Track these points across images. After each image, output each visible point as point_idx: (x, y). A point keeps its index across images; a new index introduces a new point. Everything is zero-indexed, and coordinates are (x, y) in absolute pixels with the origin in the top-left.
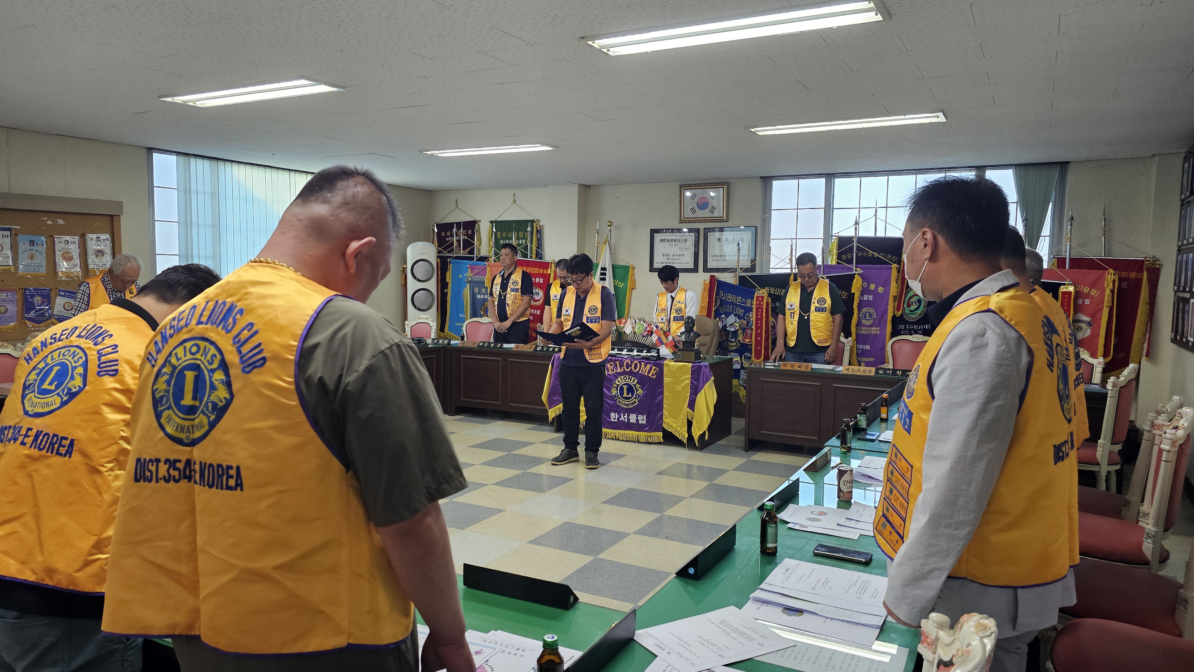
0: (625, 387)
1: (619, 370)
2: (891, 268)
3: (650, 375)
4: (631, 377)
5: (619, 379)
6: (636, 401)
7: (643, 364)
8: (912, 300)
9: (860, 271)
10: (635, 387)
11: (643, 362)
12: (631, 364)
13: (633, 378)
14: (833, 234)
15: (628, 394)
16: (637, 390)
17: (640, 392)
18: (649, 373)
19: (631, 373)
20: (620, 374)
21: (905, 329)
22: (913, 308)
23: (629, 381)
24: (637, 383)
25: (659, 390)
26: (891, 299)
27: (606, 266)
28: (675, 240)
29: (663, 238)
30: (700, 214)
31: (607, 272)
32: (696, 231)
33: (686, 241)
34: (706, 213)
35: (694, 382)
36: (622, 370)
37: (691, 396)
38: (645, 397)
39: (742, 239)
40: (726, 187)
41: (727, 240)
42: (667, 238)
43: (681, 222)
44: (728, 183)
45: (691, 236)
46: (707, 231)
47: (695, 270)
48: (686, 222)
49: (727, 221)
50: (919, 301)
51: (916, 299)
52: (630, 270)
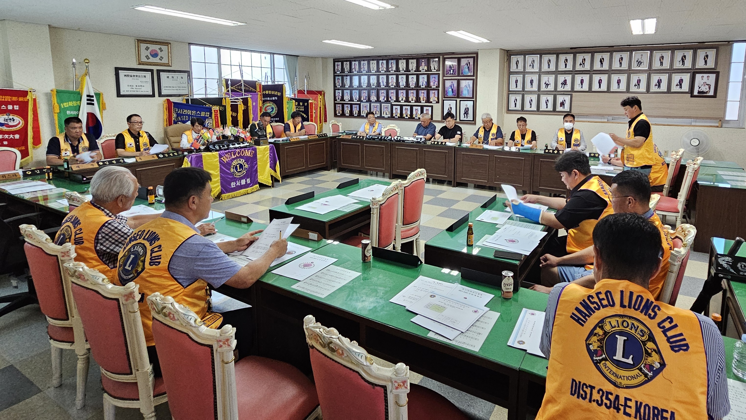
0: (238, 166)
1: (233, 157)
3: (251, 155)
4: (240, 159)
5: (234, 162)
6: (245, 171)
7: (246, 150)
8: (268, 108)
9: (250, 96)
10: (243, 164)
12: (240, 152)
13: (242, 160)
15: (240, 169)
16: (244, 166)
17: (247, 166)
19: (241, 157)
20: (234, 159)
23: (240, 161)
24: (245, 161)
25: (255, 163)
26: (259, 108)
27: (92, 94)
28: (137, 76)
29: (127, 74)
30: (152, 60)
31: (94, 98)
32: (152, 71)
33: (145, 77)
34: (156, 60)
35: (271, 154)
36: (236, 156)
37: (270, 162)
38: (249, 168)
39: (182, 78)
40: (169, 45)
41: (173, 77)
42: (129, 74)
43: (139, 64)
44: (170, 43)
45: (148, 74)
46: (158, 71)
47: (153, 96)
48: (142, 64)
49: (171, 66)
50: (273, 108)
51: (270, 107)
52: (101, 96)
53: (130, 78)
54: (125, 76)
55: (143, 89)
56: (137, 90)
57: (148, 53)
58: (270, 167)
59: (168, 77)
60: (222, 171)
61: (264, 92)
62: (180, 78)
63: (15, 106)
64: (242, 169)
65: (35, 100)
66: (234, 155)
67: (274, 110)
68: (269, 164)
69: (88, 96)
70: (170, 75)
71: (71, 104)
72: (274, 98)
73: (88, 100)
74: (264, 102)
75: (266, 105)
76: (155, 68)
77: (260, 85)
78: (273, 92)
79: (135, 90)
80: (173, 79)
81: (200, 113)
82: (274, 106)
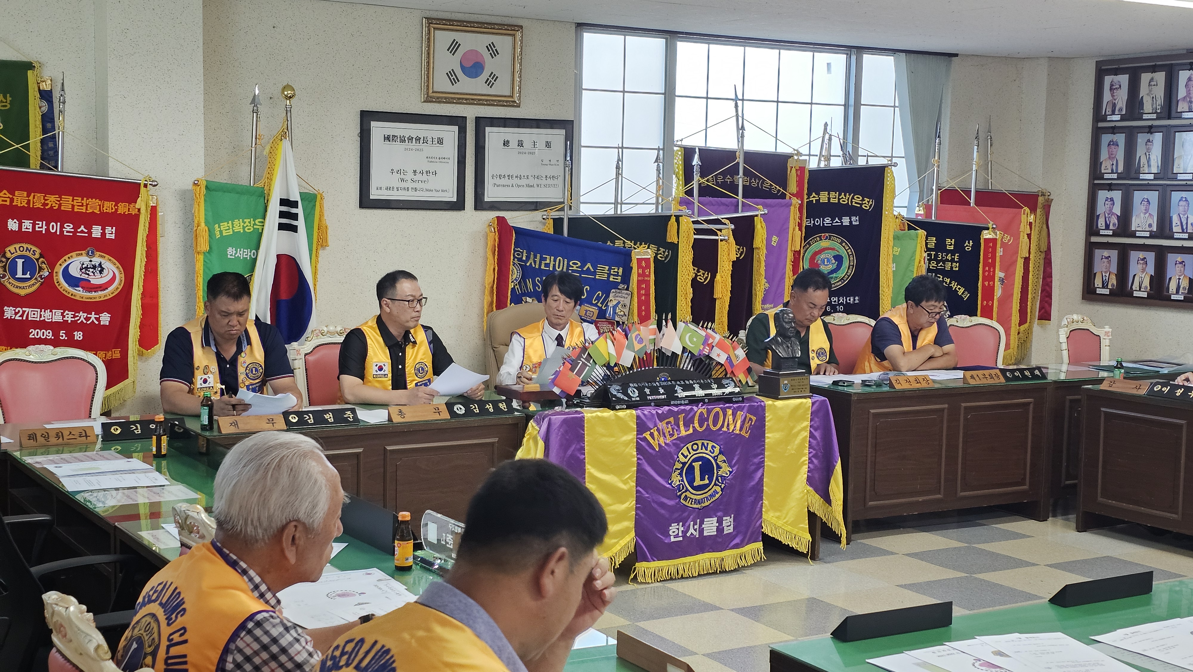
0: (697, 465)
1: (683, 433)
2: (788, 204)
3: (743, 433)
4: (705, 442)
5: (684, 451)
6: (718, 489)
8: (823, 256)
9: (761, 211)
10: (716, 461)
11: (729, 408)
12: (708, 416)
13: (711, 444)
14: (675, 142)
15: (702, 479)
16: (719, 467)
17: (725, 470)
18: (741, 429)
19: (709, 435)
20: (685, 440)
23: (704, 450)
24: (721, 452)
25: (756, 460)
26: (790, 256)
27: (295, 196)
28: (418, 139)
29: (391, 133)
30: (465, 85)
31: (299, 211)
32: (461, 122)
33: (440, 141)
34: (477, 86)
35: (817, 434)
36: (691, 431)
37: (810, 461)
38: (735, 478)
39: (547, 144)
40: (518, 35)
41: (520, 144)
42: (398, 133)
43: (428, 100)
44: (521, 27)
45: (450, 133)
46: (481, 123)
47: (458, 205)
48: (439, 101)
49: (519, 106)
50: (839, 259)
51: (829, 255)
52: (318, 204)
53: (398, 146)
54: (387, 138)
55: (433, 183)
56: (414, 185)
57: (453, 62)
58: (810, 481)
59: (504, 143)
60: (642, 478)
61: (814, 198)
62: (541, 144)
63: (108, 230)
64: (711, 480)
65: (154, 211)
66: (687, 426)
67: (846, 264)
68: (805, 468)
69: (284, 202)
70: (512, 134)
71: (238, 226)
72: (846, 221)
73: (282, 215)
74: (810, 233)
75: (815, 247)
76: (473, 113)
77: (802, 169)
78: (845, 199)
79: (410, 185)
80: (521, 149)
81: (595, 268)
82: (843, 252)
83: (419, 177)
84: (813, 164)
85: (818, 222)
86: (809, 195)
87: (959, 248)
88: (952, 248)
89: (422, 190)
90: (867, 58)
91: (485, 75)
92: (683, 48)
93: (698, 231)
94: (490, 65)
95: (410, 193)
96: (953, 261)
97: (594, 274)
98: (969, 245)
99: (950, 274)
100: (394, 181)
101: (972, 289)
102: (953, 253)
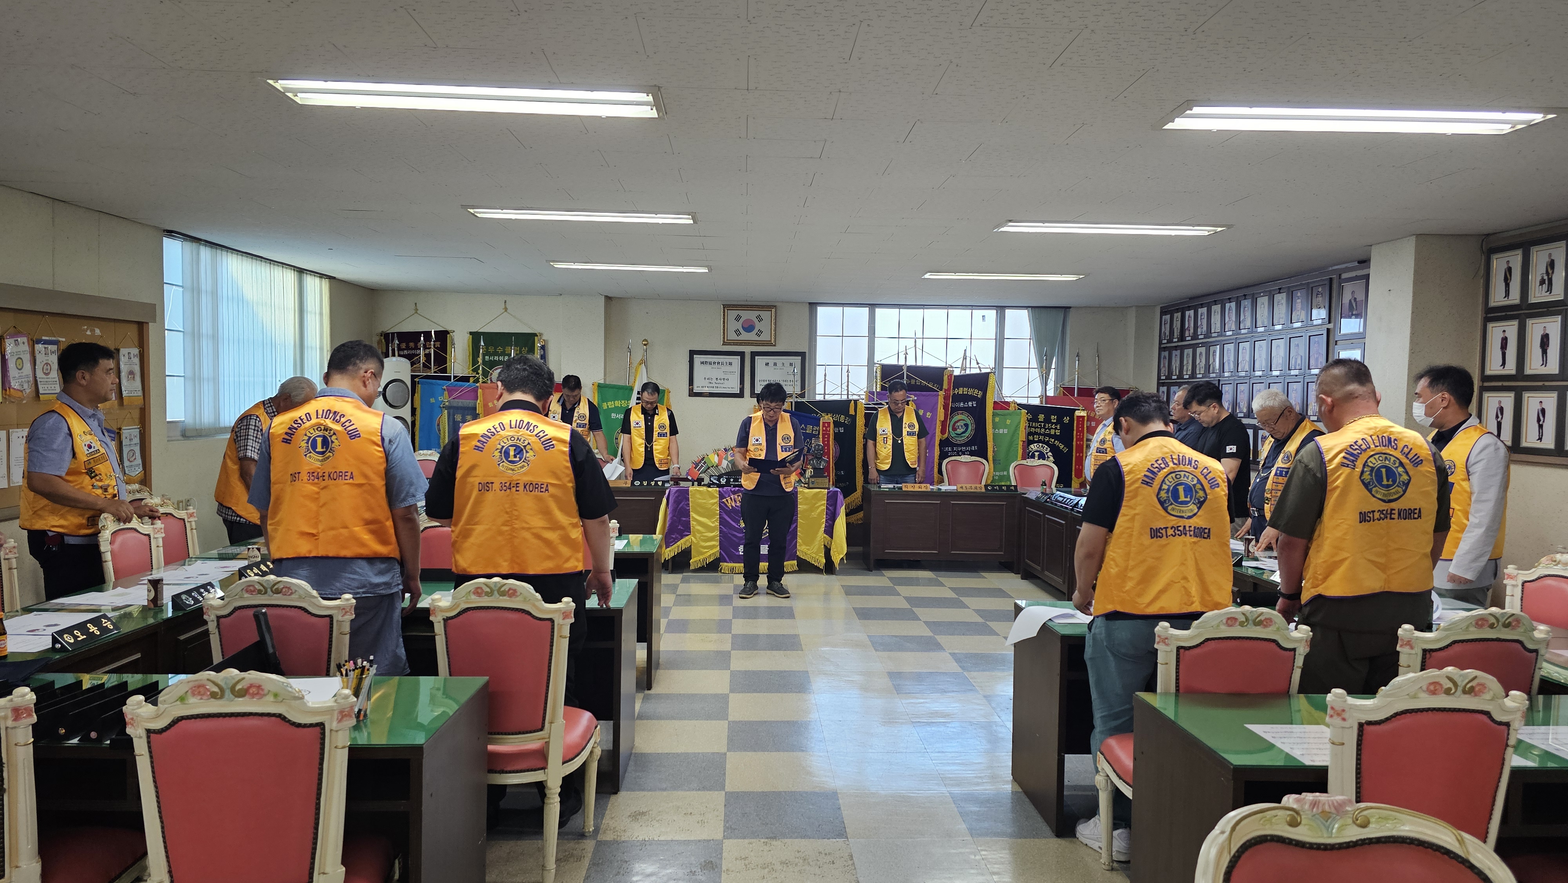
2: (938, 395)
8: (958, 424)
9: (913, 397)
14: (876, 361)
21: (953, 451)
22: (959, 431)
26: (938, 424)
28: (719, 363)
29: (704, 360)
30: (745, 336)
32: (742, 354)
33: (730, 364)
34: (752, 336)
39: (791, 364)
40: (773, 310)
41: (775, 364)
42: (708, 360)
43: (724, 344)
44: (775, 306)
45: (736, 360)
46: (754, 354)
47: (741, 395)
48: (729, 344)
49: (775, 346)
50: (966, 425)
52: (666, 395)
53: (708, 367)
54: (702, 363)
55: (727, 384)
56: (717, 385)
57: (738, 326)
58: (826, 532)
59: (767, 364)
60: (723, 522)
61: (955, 391)
62: (787, 364)
67: (970, 428)
70: (771, 360)
71: (617, 403)
76: (747, 350)
77: (951, 375)
78: (971, 392)
79: (714, 385)
80: (776, 367)
81: (806, 427)
82: (969, 422)
83: (719, 381)
84: (957, 372)
85: (957, 404)
86: (954, 389)
87: (1060, 421)
88: (1055, 421)
89: (721, 387)
90: (1007, 311)
91: (756, 331)
92: (879, 311)
93: (867, 409)
94: (757, 326)
95: (714, 389)
96: (1056, 429)
97: (806, 430)
98: (1066, 420)
99: (1055, 437)
100: (706, 383)
101: (1069, 445)
102: (1056, 424)
